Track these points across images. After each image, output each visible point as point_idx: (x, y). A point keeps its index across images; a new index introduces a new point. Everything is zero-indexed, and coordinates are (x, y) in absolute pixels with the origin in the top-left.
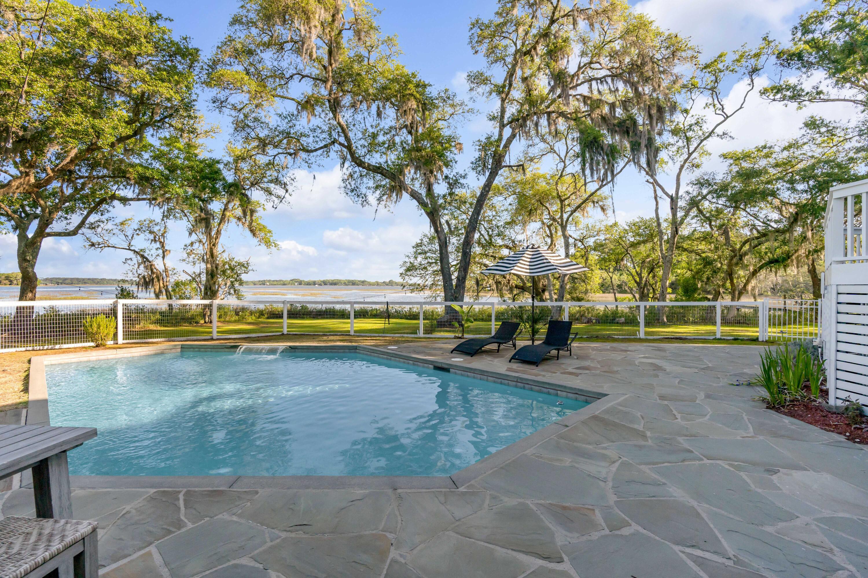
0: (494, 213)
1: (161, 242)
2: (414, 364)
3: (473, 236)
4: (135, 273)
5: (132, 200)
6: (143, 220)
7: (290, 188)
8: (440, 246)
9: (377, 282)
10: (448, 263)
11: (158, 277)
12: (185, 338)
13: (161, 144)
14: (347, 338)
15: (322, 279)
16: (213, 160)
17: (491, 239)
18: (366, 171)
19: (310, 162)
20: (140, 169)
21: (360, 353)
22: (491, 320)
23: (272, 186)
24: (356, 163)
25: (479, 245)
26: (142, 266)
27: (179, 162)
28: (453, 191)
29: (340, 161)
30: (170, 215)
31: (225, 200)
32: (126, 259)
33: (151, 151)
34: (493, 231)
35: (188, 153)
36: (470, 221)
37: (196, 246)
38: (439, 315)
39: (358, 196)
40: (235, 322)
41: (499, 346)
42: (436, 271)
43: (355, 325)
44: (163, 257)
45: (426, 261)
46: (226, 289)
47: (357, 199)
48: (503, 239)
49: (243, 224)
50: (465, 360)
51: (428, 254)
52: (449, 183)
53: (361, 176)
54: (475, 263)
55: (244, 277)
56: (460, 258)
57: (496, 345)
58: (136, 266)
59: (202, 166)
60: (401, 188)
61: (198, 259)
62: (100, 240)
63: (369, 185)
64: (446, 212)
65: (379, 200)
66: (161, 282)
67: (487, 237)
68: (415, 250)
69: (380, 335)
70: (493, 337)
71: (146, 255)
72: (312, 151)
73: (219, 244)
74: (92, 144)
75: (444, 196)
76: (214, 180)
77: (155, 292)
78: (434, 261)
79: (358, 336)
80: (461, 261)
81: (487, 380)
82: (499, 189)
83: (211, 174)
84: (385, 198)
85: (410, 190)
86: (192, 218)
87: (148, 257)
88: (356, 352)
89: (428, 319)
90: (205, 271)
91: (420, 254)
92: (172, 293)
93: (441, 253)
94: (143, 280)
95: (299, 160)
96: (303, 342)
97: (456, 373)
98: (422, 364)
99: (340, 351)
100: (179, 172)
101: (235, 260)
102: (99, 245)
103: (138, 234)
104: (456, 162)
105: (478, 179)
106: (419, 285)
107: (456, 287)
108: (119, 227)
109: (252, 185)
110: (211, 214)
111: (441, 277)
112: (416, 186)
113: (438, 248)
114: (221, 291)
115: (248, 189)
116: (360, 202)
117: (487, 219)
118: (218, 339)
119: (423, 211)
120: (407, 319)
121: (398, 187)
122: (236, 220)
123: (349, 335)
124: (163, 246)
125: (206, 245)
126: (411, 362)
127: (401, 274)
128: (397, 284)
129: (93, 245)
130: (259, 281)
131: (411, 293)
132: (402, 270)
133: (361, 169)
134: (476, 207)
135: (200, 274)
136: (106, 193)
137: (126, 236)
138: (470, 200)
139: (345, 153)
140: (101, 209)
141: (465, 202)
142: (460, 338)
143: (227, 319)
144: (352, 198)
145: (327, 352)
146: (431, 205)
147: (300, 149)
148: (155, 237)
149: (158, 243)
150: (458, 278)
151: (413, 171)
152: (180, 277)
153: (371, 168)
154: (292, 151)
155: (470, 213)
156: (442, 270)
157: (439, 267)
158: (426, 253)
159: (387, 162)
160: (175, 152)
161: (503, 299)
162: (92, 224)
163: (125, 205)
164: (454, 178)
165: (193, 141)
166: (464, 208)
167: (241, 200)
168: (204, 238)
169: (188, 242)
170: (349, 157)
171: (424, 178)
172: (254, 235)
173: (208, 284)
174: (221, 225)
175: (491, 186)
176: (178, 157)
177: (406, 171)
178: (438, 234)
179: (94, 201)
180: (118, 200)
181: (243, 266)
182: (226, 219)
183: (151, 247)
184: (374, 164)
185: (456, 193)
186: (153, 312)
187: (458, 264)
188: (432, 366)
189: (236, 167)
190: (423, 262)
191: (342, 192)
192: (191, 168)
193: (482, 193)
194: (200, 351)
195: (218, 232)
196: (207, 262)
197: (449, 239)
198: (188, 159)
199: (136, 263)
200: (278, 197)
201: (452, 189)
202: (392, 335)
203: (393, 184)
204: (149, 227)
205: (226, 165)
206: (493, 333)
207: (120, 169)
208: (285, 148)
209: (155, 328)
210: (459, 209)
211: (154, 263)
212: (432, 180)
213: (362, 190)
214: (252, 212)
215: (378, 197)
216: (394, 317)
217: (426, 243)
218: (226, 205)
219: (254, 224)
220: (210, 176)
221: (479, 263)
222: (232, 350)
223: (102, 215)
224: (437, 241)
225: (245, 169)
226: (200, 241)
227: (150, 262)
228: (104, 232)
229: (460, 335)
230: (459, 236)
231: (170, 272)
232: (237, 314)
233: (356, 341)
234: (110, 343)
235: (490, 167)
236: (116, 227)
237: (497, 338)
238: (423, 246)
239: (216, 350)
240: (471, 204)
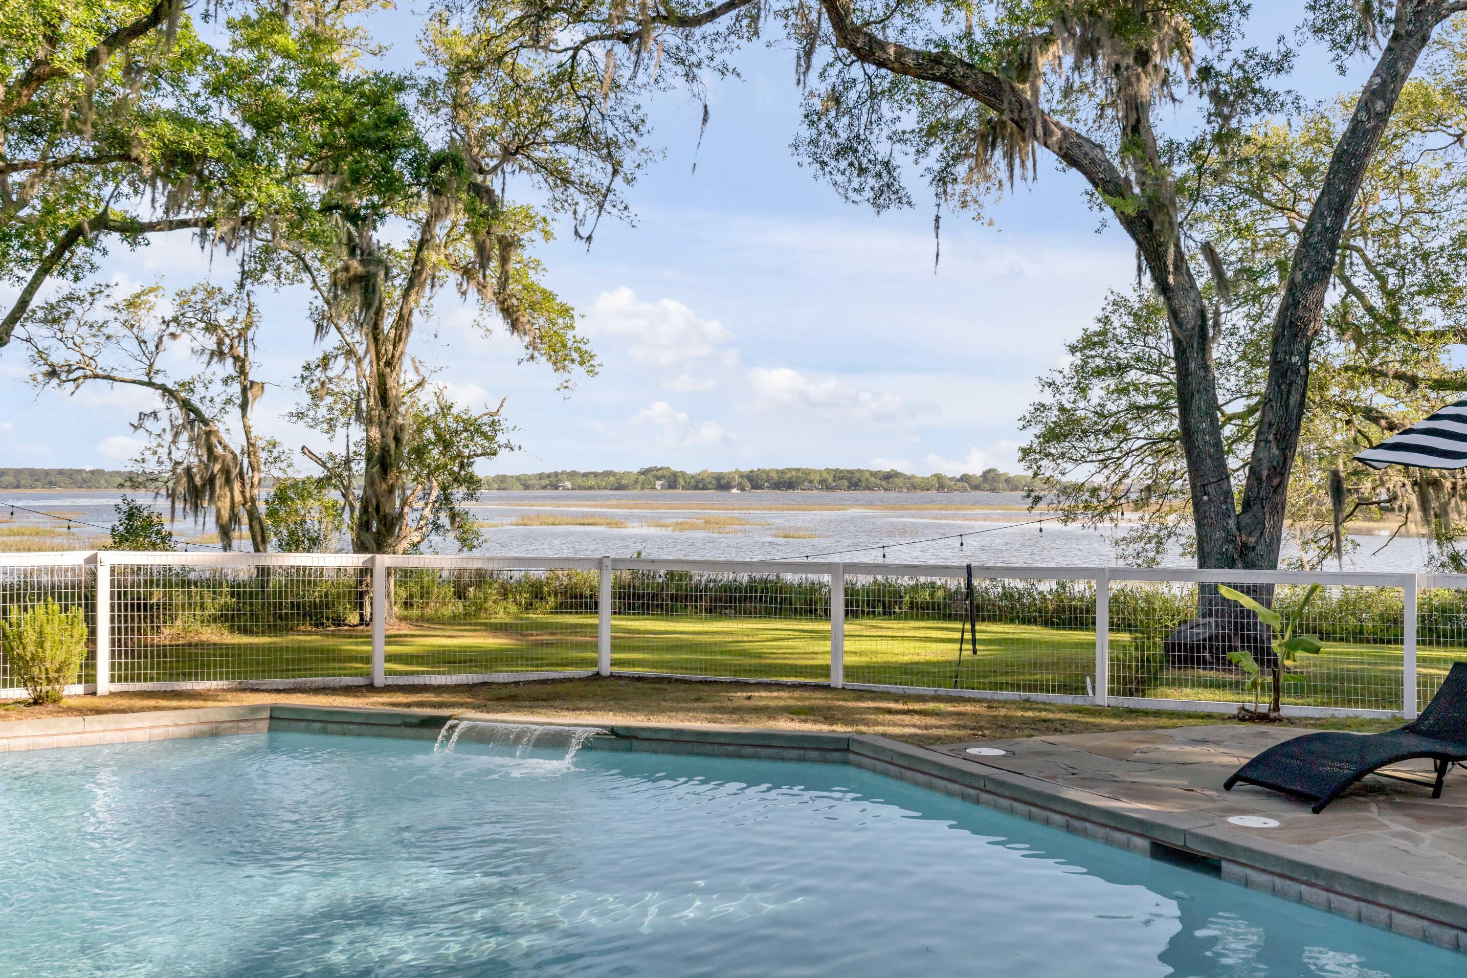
0: (1408, 201)
1: (236, 358)
2: (1068, 828)
3: (1320, 303)
4: (165, 457)
5: (152, 227)
6: (189, 289)
7: (628, 158)
8: (1177, 343)
9: (938, 477)
10: (1213, 406)
11: (226, 472)
12: (289, 682)
13: (234, 42)
14: (817, 699)
15: (745, 468)
16: (385, 81)
17: (1394, 310)
18: (891, 76)
19: (693, 59)
20: (166, 129)
21: (859, 766)
22: (1398, 640)
23: (568, 151)
24: (853, 48)
25: (1342, 332)
26: (185, 436)
27: (284, 94)
28: (1234, 123)
29: (793, 47)
30: (264, 270)
31: (422, 213)
32: (142, 416)
33: (206, 68)
34: (1402, 272)
35: (311, 62)
36: (1305, 243)
37: (338, 366)
38: (1173, 613)
39: (862, 171)
40: (454, 621)
41: (1441, 771)
42: (1163, 439)
43: (849, 645)
44: (244, 406)
45: (1124, 402)
46: (427, 512)
47: (856, 182)
48: (1447, 305)
49: (481, 288)
50: (1286, 826)
51: (1133, 375)
52: (1215, 95)
53: (873, 95)
54: (1325, 404)
55: (482, 468)
56: (1262, 387)
57: (1428, 763)
58: (168, 437)
59: (351, 101)
60: (1022, 129)
61: (343, 412)
62: (74, 358)
63: (899, 127)
64: (1202, 208)
65: (943, 179)
66: (237, 486)
67: (1377, 301)
68: (1077, 359)
69: (942, 691)
70: (1411, 729)
71: (195, 401)
72: (698, 21)
73: (407, 363)
74: (38, 63)
75: (1196, 147)
76: (388, 148)
77: (218, 517)
78: (1153, 400)
79: (861, 694)
80: (1266, 402)
81: (1389, 926)
82: (1428, 103)
83: (377, 127)
84: (961, 170)
85: (1058, 134)
86: (324, 279)
87: (202, 408)
88: (846, 763)
89: (1130, 627)
90: (363, 450)
91: (1099, 373)
92: (268, 522)
93: (1183, 371)
94: (184, 480)
95: (653, 56)
96: (661, 711)
97: (1246, 883)
98: (1101, 831)
99: (786, 753)
100: (285, 127)
101: (454, 411)
102: (69, 372)
103: (173, 336)
104: (1244, 11)
105: (1342, 70)
106: (1094, 491)
107: (1247, 505)
108: (124, 316)
109: (508, 154)
110: (380, 262)
111: (1183, 463)
112: (1081, 115)
113: (1170, 350)
114: (410, 517)
115: (495, 168)
116: (868, 194)
117: (1377, 225)
118: (388, 689)
119: (1109, 212)
120: (1047, 623)
121: (1011, 127)
122: (458, 276)
123: (827, 688)
124: (242, 372)
125: (366, 363)
126: (1057, 818)
127: (1026, 452)
128: (1012, 484)
129: (53, 373)
130: (541, 476)
131: (1065, 522)
132: (1029, 437)
133: (871, 69)
134: (1329, 183)
135: (348, 461)
136: (83, 210)
137: (142, 342)
138: (1303, 156)
139: (814, 16)
140: (76, 261)
141: (1284, 166)
142: (1263, 718)
143: (430, 611)
144: (839, 178)
145: (740, 756)
146: (1142, 185)
147: (659, 18)
148: (220, 343)
149: (230, 361)
150: (1254, 468)
151: (1069, 60)
152: (291, 473)
153: (909, 61)
154: (631, 26)
155: (1305, 208)
156: (1187, 434)
157: (1176, 424)
158: (1122, 369)
159: (968, 34)
160: (273, 66)
161: (1447, 550)
162: (53, 307)
163: (134, 243)
164: (1238, 74)
165: (328, 22)
166: (1277, 187)
167: (470, 210)
168: (359, 340)
169: (315, 356)
170: (826, 26)
171: (1114, 83)
172: (514, 325)
173: (370, 492)
174: (413, 297)
175: (1395, 92)
176: (280, 81)
177: (1043, 62)
178: (1168, 299)
179: (52, 235)
180: (116, 229)
181: (478, 430)
182: (428, 272)
183: (208, 375)
184: (919, 46)
185: (1245, 132)
186: (213, 584)
187: (1251, 411)
188: (1142, 843)
189: (454, 99)
190: (1111, 407)
191: (806, 160)
192: (320, 112)
193: (1356, 125)
194: (325, 732)
195: (403, 322)
196: (370, 422)
197: (1217, 313)
198: (308, 83)
199: (168, 428)
200: (590, 190)
201: (1227, 119)
202: (988, 694)
203: (993, 114)
204: (206, 311)
205: (425, 93)
206: (1411, 710)
207: (115, 132)
208: (608, 21)
209: (216, 639)
210: (1256, 192)
211: (219, 427)
212: (1146, 87)
213: (876, 148)
214: (507, 245)
215: (937, 167)
216: (994, 618)
217: (1121, 332)
218: (427, 226)
219: (513, 287)
220: (373, 135)
221: (1342, 406)
222: (426, 732)
223: (77, 279)
224: (1164, 322)
225: (485, 101)
226: (350, 353)
227: (206, 422)
228: (84, 331)
229: (1264, 704)
230: (1256, 298)
231: (263, 455)
232: (460, 595)
233: (847, 717)
234: (73, 690)
235: (1391, 13)
236: (113, 314)
237: (1429, 734)
238: (1112, 345)
239: (377, 729)
240: (1307, 171)
